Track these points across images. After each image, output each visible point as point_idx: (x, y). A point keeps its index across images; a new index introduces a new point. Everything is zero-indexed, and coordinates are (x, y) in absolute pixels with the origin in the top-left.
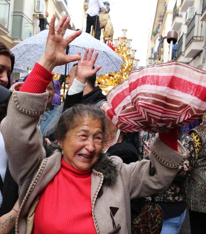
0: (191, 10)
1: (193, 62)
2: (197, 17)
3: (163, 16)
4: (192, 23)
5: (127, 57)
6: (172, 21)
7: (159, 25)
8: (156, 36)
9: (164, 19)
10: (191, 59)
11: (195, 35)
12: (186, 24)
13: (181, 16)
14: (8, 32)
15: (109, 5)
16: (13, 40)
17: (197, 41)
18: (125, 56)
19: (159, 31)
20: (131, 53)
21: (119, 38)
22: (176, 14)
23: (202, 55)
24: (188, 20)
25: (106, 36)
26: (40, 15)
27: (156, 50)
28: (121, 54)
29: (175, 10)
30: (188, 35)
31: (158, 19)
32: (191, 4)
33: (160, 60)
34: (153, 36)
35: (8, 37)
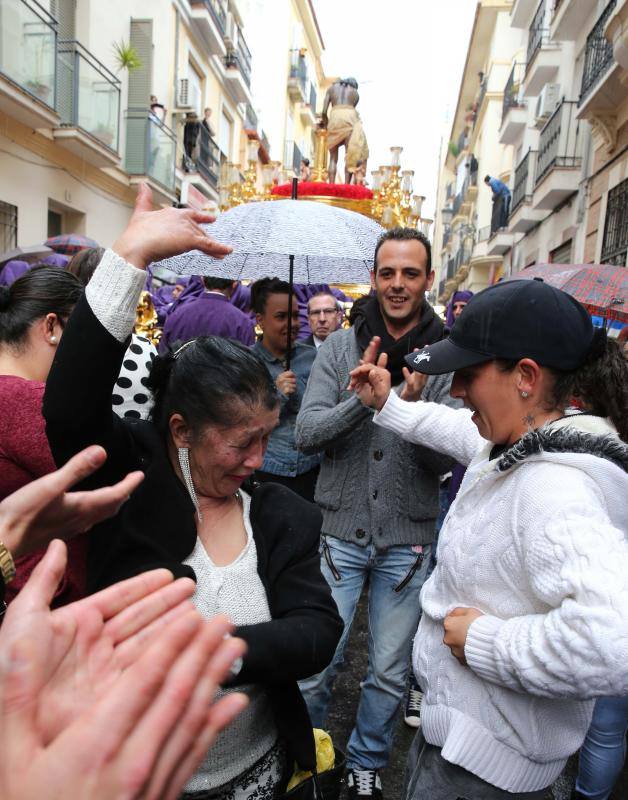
0: (550, 91)
1: (552, 219)
2: (566, 108)
3: (478, 105)
4: (552, 125)
5: (402, 213)
6: (500, 120)
7: (467, 129)
8: (460, 156)
9: (479, 114)
10: (548, 212)
11: (561, 153)
12: (536, 126)
13: (523, 106)
14: (119, 159)
16: (130, 178)
17: (565, 168)
18: (397, 211)
19: (466, 144)
20: (412, 203)
21: (381, 168)
22: (510, 103)
23: (577, 203)
24: (543, 117)
25: (351, 162)
26: (188, 114)
28: (389, 207)
29: (509, 92)
30: (541, 154)
31: (463, 114)
32: (551, 74)
33: (468, 213)
34: (451, 156)
35: (118, 170)
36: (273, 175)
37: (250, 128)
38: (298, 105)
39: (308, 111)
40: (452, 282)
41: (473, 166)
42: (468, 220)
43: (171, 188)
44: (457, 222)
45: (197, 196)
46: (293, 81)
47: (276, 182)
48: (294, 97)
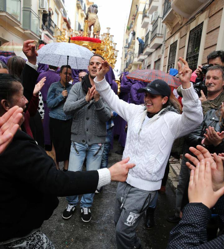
0: (155, 13)
1: (155, 52)
2: (159, 19)
3: (136, 15)
4: (155, 24)
5: (110, 48)
6: (141, 21)
7: (132, 22)
8: (130, 30)
9: (136, 17)
10: (154, 50)
11: (158, 33)
12: (151, 23)
13: (148, 17)
14: (21, 24)
15: (97, 7)
16: (24, 31)
17: (159, 37)
18: (108, 47)
19: (132, 27)
20: (113, 45)
21: (104, 33)
22: (145, 16)
23: (162, 47)
24: (153, 21)
25: (95, 31)
26: (44, 11)
27: (129, 41)
28: (106, 46)
29: (144, 12)
30: (153, 32)
31: (131, 17)
32: (156, 8)
33: (132, 48)
34: (128, 30)
35: (20, 28)
36: (71, 33)
37: (64, 16)
38: (80, 10)
39: (83, 12)
40: (127, 69)
41: (134, 34)
42: (132, 50)
43: (38, 35)
44: (129, 51)
45: (46, 38)
46: (78, 2)
47: (72, 36)
48: (79, 7)
